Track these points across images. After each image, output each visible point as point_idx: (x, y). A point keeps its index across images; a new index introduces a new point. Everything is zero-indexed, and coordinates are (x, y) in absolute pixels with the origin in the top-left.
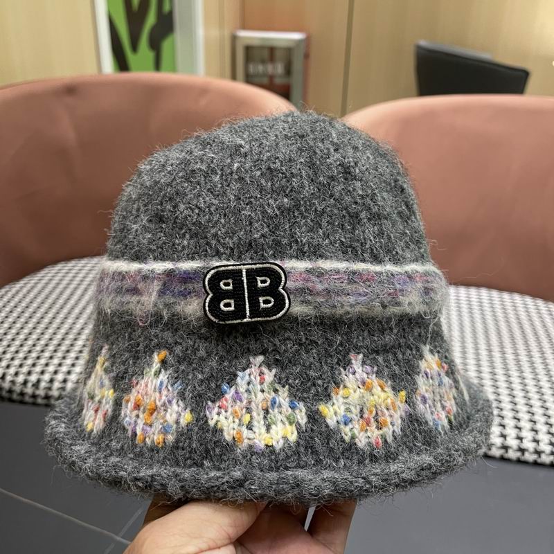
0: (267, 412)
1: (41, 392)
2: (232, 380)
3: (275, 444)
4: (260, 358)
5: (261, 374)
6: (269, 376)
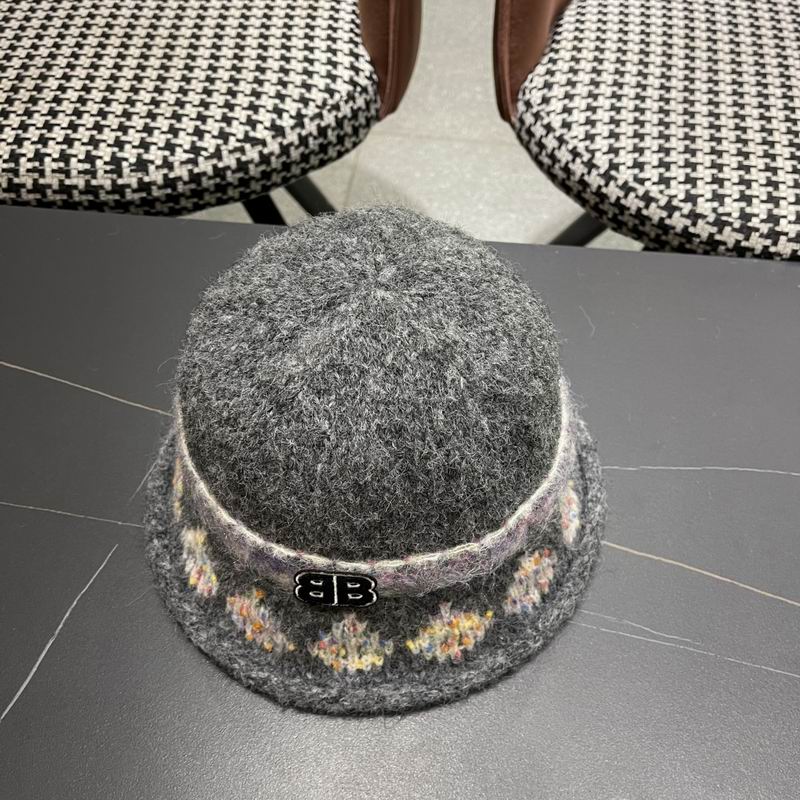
0: (359, 648)
2: (328, 629)
3: (364, 669)
4: (353, 616)
5: (354, 625)
6: (361, 627)
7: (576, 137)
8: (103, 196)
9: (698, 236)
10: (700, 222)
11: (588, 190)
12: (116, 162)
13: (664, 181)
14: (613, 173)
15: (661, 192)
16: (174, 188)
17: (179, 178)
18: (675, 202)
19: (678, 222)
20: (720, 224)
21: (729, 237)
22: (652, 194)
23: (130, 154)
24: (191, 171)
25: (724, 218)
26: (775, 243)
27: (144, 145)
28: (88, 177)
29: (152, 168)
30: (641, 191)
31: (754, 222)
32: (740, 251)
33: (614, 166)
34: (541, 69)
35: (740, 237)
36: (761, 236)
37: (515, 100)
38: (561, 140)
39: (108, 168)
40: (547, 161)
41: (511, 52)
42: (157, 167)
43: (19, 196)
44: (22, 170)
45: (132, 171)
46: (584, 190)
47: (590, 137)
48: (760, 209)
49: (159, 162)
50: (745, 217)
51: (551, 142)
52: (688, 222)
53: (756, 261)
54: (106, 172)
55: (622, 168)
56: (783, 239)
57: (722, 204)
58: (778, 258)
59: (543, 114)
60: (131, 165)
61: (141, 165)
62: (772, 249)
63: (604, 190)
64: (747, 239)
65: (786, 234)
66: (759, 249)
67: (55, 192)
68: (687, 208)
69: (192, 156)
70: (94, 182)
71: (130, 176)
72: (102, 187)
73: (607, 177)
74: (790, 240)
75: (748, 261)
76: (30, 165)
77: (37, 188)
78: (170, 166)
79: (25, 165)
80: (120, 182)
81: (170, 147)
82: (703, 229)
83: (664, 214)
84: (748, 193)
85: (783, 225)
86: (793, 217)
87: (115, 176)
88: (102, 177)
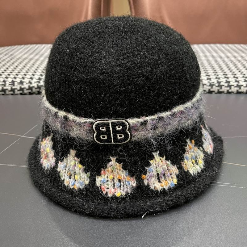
8: (7, 92)
12: (13, 83)
16: (32, 90)
17: (33, 87)
20: (211, 85)
21: (215, 89)
23: (18, 80)
24: (38, 85)
25: (212, 84)
26: (230, 88)
27: (23, 78)
28: (3, 86)
29: (24, 84)
31: (222, 84)
32: (219, 92)
35: (218, 88)
36: (226, 87)
39: (10, 83)
42: (27, 83)
48: (223, 81)
49: (27, 82)
50: (219, 83)
53: (225, 95)
54: (9, 85)
56: (233, 87)
57: (211, 80)
58: (233, 94)
60: (18, 83)
61: (21, 83)
62: (230, 91)
64: (221, 88)
65: (233, 85)
66: (226, 91)
69: (38, 80)
70: (5, 88)
71: (17, 86)
72: (7, 89)
74: (235, 87)
75: (222, 95)
78: (31, 83)
80: (14, 87)
81: (32, 78)
82: (206, 88)
84: (218, 77)
85: (231, 83)
86: (234, 81)
87: (12, 86)
88: (8, 86)
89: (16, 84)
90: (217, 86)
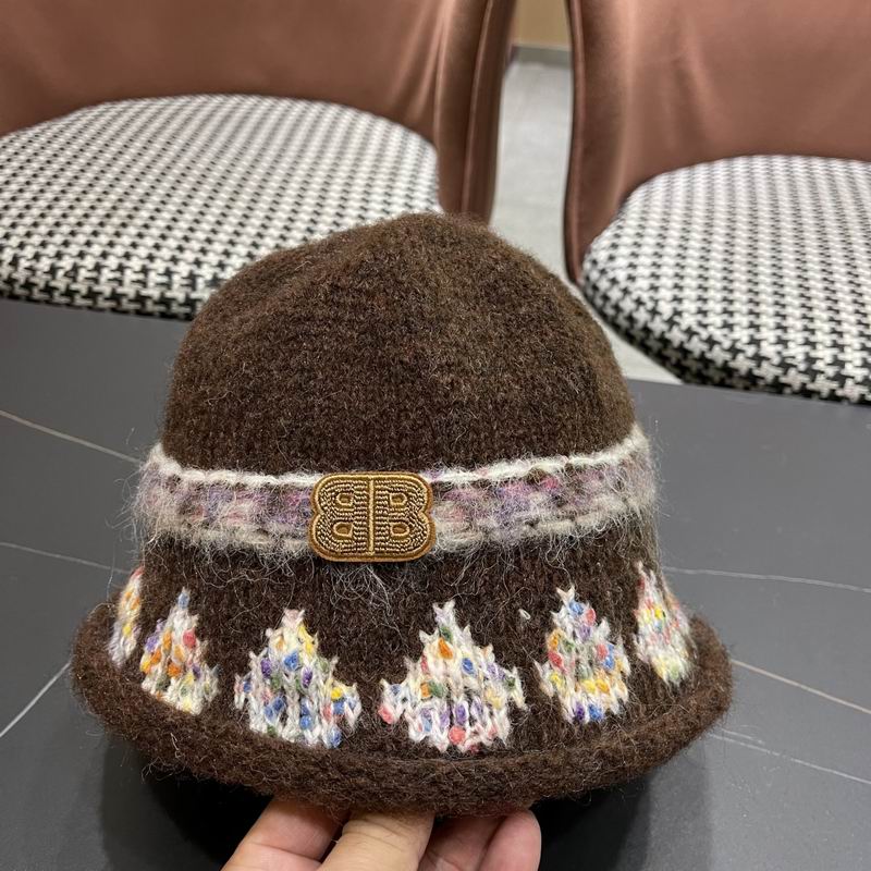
1: (81, 287)
7: (641, 289)
8: (175, 309)
9: (762, 378)
10: (765, 364)
11: (651, 337)
12: (192, 277)
13: (728, 326)
14: (677, 319)
15: (725, 336)
18: (739, 346)
19: (742, 364)
20: (785, 366)
21: (795, 379)
22: (716, 338)
23: (207, 273)
25: (789, 361)
26: (842, 386)
27: (222, 266)
28: (164, 289)
30: (704, 334)
31: (819, 365)
32: (805, 393)
33: (677, 313)
34: (608, 234)
35: (805, 379)
36: (828, 378)
37: (582, 261)
38: (626, 291)
39: (185, 282)
40: (610, 311)
41: (581, 216)
43: (95, 302)
44: (103, 279)
45: (208, 286)
46: (648, 337)
47: (654, 288)
48: (825, 354)
50: (810, 360)
51: (615, 294)
52: (752, 364)
53: (822, 403)
54: (182, 285)
55: (685, 315)
56: (849, 382)
57: (786, 347)
58: (845, 403)
59: (608, 270)
60: (206, 282)
62: (840, 393)
63: (668, 336)
64: (813, 380)
65: (853, 378)
66: (825, 392)
67: (131, 301)
68: (751, 350)
70: (169, 294)
71: (203, 291)
72: (174, 299)
73: (671, 323)
74: (858, 384)
75: (814, 403)
76: (112, 275)
77: (115, 297)
79: (106, 274)
80: (194, 295)
82: (767, 371)
83: (728, 356)
84: (812, 339)
85: (849, 369)
86: (859, 363)
87: (189, 290)
88: (177, 290)
89: (200, 282)
90: (800, 372)
